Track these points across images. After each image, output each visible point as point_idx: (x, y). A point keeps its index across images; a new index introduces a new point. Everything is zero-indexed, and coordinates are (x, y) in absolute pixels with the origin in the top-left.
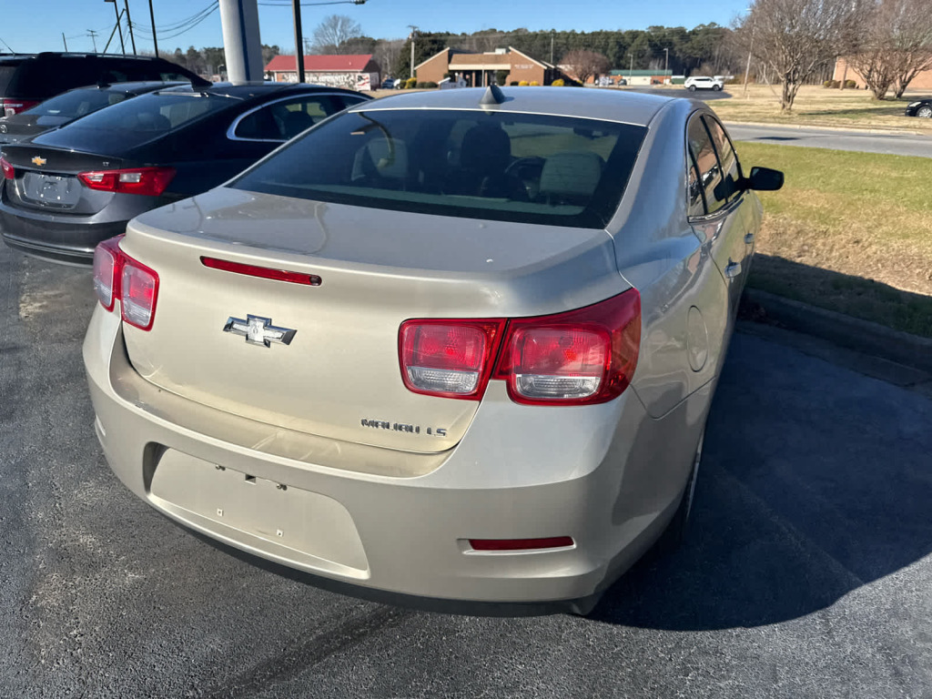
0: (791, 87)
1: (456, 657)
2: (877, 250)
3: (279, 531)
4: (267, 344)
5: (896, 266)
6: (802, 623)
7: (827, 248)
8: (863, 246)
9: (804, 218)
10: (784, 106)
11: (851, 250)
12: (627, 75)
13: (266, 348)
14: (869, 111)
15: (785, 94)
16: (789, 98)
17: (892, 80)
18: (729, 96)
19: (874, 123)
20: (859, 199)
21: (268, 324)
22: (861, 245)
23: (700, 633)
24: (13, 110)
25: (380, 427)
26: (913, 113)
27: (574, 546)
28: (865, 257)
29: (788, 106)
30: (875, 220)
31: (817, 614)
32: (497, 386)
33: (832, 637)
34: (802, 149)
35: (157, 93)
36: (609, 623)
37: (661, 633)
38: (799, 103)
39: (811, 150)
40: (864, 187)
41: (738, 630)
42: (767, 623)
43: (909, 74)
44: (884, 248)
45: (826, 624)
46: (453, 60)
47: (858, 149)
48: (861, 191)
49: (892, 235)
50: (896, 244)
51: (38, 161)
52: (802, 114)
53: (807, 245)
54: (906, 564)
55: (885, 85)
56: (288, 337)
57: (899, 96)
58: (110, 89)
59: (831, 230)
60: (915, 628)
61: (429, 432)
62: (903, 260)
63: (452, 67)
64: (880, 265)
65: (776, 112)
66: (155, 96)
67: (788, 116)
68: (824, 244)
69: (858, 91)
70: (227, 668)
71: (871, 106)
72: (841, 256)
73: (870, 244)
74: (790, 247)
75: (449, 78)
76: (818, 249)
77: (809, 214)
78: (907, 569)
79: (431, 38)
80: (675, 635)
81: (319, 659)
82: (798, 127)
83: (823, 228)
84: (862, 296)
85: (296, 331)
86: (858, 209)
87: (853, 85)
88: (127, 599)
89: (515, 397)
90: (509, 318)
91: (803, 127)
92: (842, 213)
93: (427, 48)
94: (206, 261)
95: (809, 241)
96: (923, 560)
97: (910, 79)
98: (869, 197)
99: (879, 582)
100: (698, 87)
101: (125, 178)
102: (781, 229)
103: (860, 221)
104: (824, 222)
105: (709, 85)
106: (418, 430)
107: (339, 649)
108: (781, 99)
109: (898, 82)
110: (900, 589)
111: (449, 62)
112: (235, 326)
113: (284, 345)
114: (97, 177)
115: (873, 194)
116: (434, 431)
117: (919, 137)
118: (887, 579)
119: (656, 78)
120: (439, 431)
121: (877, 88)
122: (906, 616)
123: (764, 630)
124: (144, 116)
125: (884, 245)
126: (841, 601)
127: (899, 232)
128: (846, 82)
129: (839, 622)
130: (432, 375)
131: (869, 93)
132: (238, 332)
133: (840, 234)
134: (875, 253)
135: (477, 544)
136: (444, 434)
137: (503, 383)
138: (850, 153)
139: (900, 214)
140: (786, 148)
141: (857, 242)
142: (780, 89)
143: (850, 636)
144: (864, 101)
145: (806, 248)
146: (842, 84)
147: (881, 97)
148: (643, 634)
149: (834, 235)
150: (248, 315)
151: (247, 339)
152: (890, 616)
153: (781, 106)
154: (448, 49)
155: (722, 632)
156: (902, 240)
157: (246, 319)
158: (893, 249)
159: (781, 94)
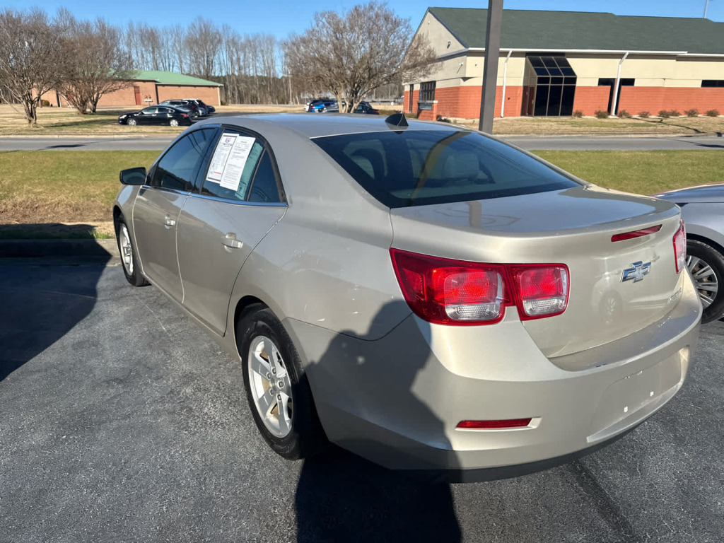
10: (30, 121)
14: (76, 124)
15: (27, 111)
16: (32, 114)
17: (86, 101)
26: (124, 122)
29: (33, 121)
38: (41, 118)
43: (95, 96)
52: (47, 127)
55: (84, 103)
57: (94, 111)
65: (25, 126)
67: (36, 129)
69: (52, 108)
71: (72, 119)
87: (47, 104)
94: (616, 238)
97: (97, 100)
108: (25, 115)
109: (90, 103)
117: (147, 138)
121: (79, 106)
142: (21, 108)
144: (72, 116)
147: (84, 113)
153: (27, 121)
159: (24, 111)
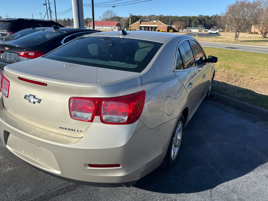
0: (237, 33)
1: (97, 198)
2: (258, 81)
3: (38, 158)
4: (34, 103)
5: (263, 86)
6: (204, 193)
7: (243, 80)
8: (253, 80)
9: (237, 71)
10: (235, 39)
11: (250, 81)
12: (192, 29)
13: (34, 104)
14: (260, 41)
15: (236, 35)
18: (220, 35)
19: (261, 44)
20: (253, 66)
21: (34, 97)
22: (253, 79)
23: (172, 194)
24: (9, 34)
25: (64, 129)
27: (121, 167)
28: (254, 83)
29: (236, 39)
30: (258, 72)
31: (209, 190)
32: (97, 118)
33: (212, 198)
34: (238, 51)
35: (44, 30)
36: (145, 190)
37: (160, 194)
38: (240, 38)
39: (242, 51)
40: (255, 63)
41: (183, 194)
42: (193, 192)
44: (260, 81)
45: (211, 194)
46: (141, 24)
47: (255, 52)
48: (254, 64)
49: (262, 77)
50: (263, 80)
51: (7, 48)
52: (241, 41)
53: (237, 79)
54: (240, 176)
55: (266, 33)
56: (39, 101)
58: (35, 29)
59: (245, 75)
60: (238, 196)
61: (78, 131)
62: (265, 84)
63: (141, 25)
64: (258, 86)
65: (233, 40)
66: (43, 31)
67: (236, 42)
68: (242, 79)
70: (29, 198)
71: (261, 39)
72: (247, 82)
73: (256, 79)
74: (233, 79)
75: (140, 29)
76: (240, 80)
77: (238, 70)
78: (240, 178)
79: (136, 17)
80: (164, 194)
81: (56, 196)
82: (239, 45)
83: (242, 74)
84: (245, 95)
85: (41, 99)
86: (253, 69)
87: (257, 33)
88: (6, 175)
89: (102, 121)
90: (101, 98)
91: (240, 45)
92: (248, 70)
93: (135, 20)
94: (20, 78)
95: (238, 78)
96: (246, 175)
98: (256, 65)
99: (230, 182)
100: (212, 33)
101: (30, 54)
102: (230, 74)
103: (253, 73)
104: (243, 73)
105: (215, 32)
106: (75, 130)
107: (63, 193)
108: (235, 37)
110: (236, 184)
111: (140, 24)
112: (27, 97)
113: (39, 104)
114: (22, 54)
115: (258, 65)
116: (79, 131)
118: (233, 181)
119: (200, 30)
120: (81, 131)
121: (263, 34)
122: (237, 192)
123: (192, 194)
124: (40, 37)
125: (260, 80)
126: (217, 187)
127: (264, 76)
128: (255, 32)
129: (215, 193)
130: (79, 114)
131: (261, 36)
132: (27, 99)
133: (247, 76)
134: (257, 82)
135: (91, 166)
136: (82, 132)
137: (99, 117)
138: (252, 53)
139: (265, 71)
140: (233, 51)
141: (252, 79)
142: (234, 34)
143: (217, 198)
145: (237, 80)
146: (254, 33)
147: (265, 37)
148: (154, 194)
149: (246, 76)
150: (30, 94)
151: (29, 101)
152: (231, 192)
154: (140, 20)
155: (178, 194)
156: (265, 79)
157: (29, 95)
158: (262, 81)
159: (235, 35)
